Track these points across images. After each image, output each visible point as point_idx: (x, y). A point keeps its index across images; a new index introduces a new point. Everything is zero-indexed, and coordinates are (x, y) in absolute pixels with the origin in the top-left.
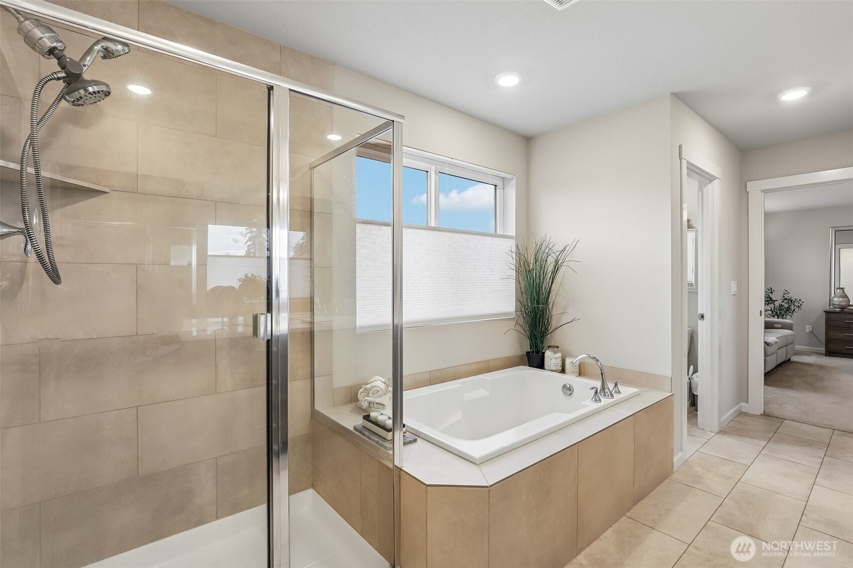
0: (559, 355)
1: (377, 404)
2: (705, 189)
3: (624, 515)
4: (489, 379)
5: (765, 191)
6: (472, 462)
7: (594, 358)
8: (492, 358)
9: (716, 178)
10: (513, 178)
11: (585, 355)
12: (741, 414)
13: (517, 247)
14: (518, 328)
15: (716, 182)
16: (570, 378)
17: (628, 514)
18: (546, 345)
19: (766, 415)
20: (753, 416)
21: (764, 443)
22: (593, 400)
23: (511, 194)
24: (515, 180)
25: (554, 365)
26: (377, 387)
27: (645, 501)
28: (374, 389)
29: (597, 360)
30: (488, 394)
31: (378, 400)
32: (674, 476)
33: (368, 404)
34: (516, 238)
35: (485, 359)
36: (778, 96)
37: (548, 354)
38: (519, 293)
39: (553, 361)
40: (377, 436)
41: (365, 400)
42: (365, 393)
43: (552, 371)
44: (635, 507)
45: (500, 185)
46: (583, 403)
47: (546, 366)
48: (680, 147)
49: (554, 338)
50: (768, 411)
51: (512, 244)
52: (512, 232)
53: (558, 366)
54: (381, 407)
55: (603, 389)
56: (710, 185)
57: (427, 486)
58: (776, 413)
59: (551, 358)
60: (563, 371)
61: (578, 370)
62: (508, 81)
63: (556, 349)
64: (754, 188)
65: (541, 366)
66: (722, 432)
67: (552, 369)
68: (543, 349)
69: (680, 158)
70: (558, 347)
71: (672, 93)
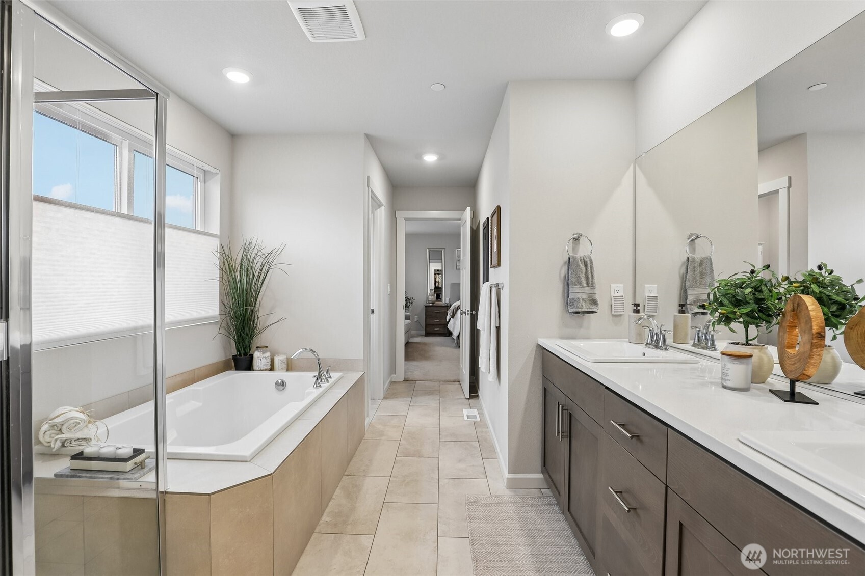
0: (268, 354)
1: (75, 440)
2: (375, 212)
3: (344, 475)
4: (201, 388)
5: (406, 219)
6: (241, 461)
7: (311, 350)
8: (197, 367)
9: (383, 205)
10: (217, 174)
11: (302, 350)
12: (393, 383)
13: (222, 246)
14: (222, 331)
15: (383, 208)
16: (280, 375)
17: (345, 474)
18: (254, 347)
19: (406, 380)
20: (399, 383)
21: (410, 399)
22: (315, 386)
23: (215, 190)
24: (219, 175)
25: (264, 365)
26: (71, 419)
27: (354, 460)
28: (72, 421)
29: (314, 352)
30: (201, 404)
31: (79, 435)
32: (366, 436)
33: (60, 444)
34: (220, 237)
35: (191, 369)
36: (423, 156)
37: (257, 355)
38: (224, 294)
39: (264, 361)
40: (105, 472)
41: (56, 440)
42: (53, 431)
43: (262, 370)
44: (349, 466)
45: (201, 176)
46: (307, 391)
47: (255, 367)
48: (368, 177)
49: (260, 339)
50: (406, 377)
51: (215, 244)
52: (216, 230)
53: (268, 364)
54: (83, 442)
55: (320, 377)
56: (379, 210)
57: (209, 495)
58: (411, 378)
59: (260, 359)
60: (272, 369)
61: (286, 366)
62: (238, 77)
63: (265, 349)
64: (401, 215)
65: (249, 367)
66: (385, 398)
67: (262, 369)
68: (250, 350)
69: (368, 186)
70: (267, 347)
71: (365, 134)
